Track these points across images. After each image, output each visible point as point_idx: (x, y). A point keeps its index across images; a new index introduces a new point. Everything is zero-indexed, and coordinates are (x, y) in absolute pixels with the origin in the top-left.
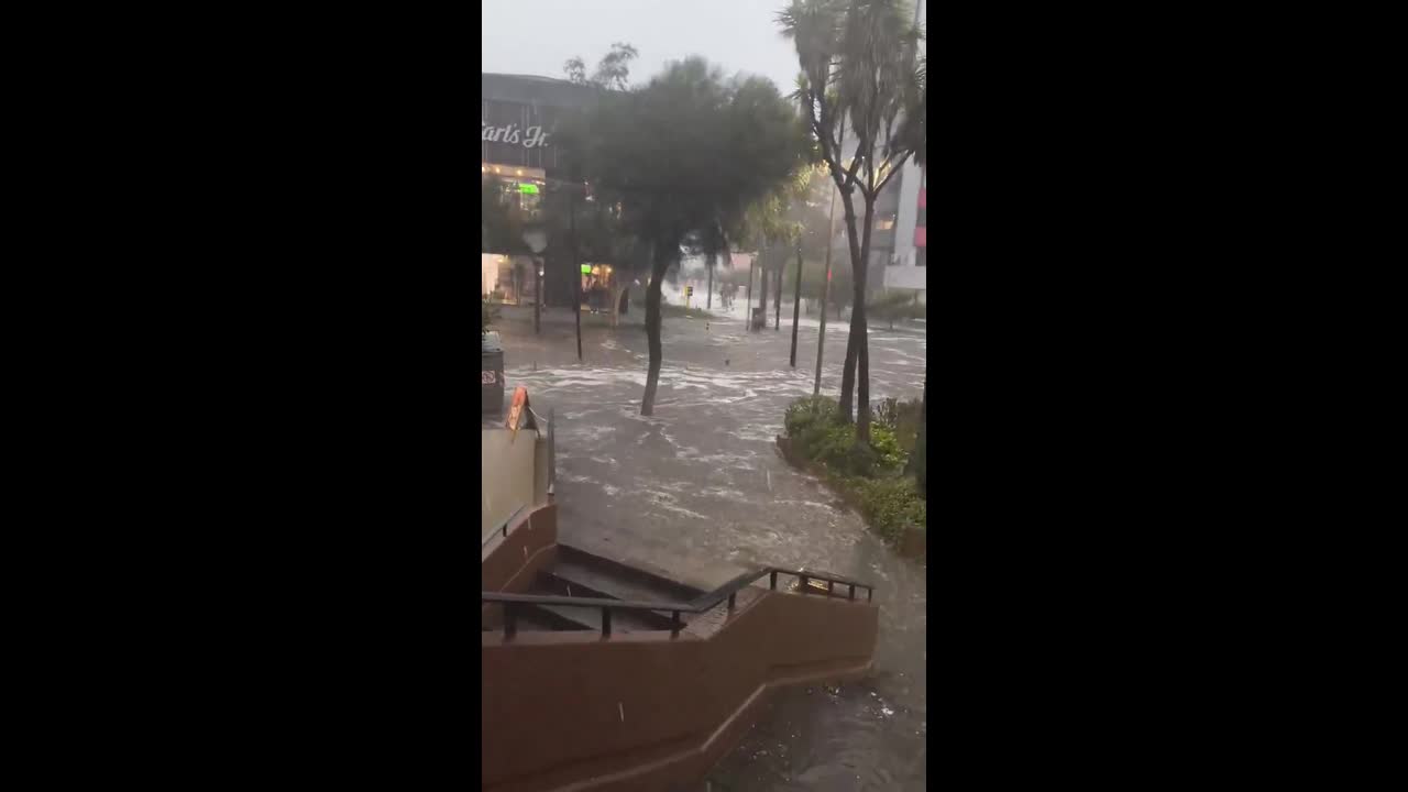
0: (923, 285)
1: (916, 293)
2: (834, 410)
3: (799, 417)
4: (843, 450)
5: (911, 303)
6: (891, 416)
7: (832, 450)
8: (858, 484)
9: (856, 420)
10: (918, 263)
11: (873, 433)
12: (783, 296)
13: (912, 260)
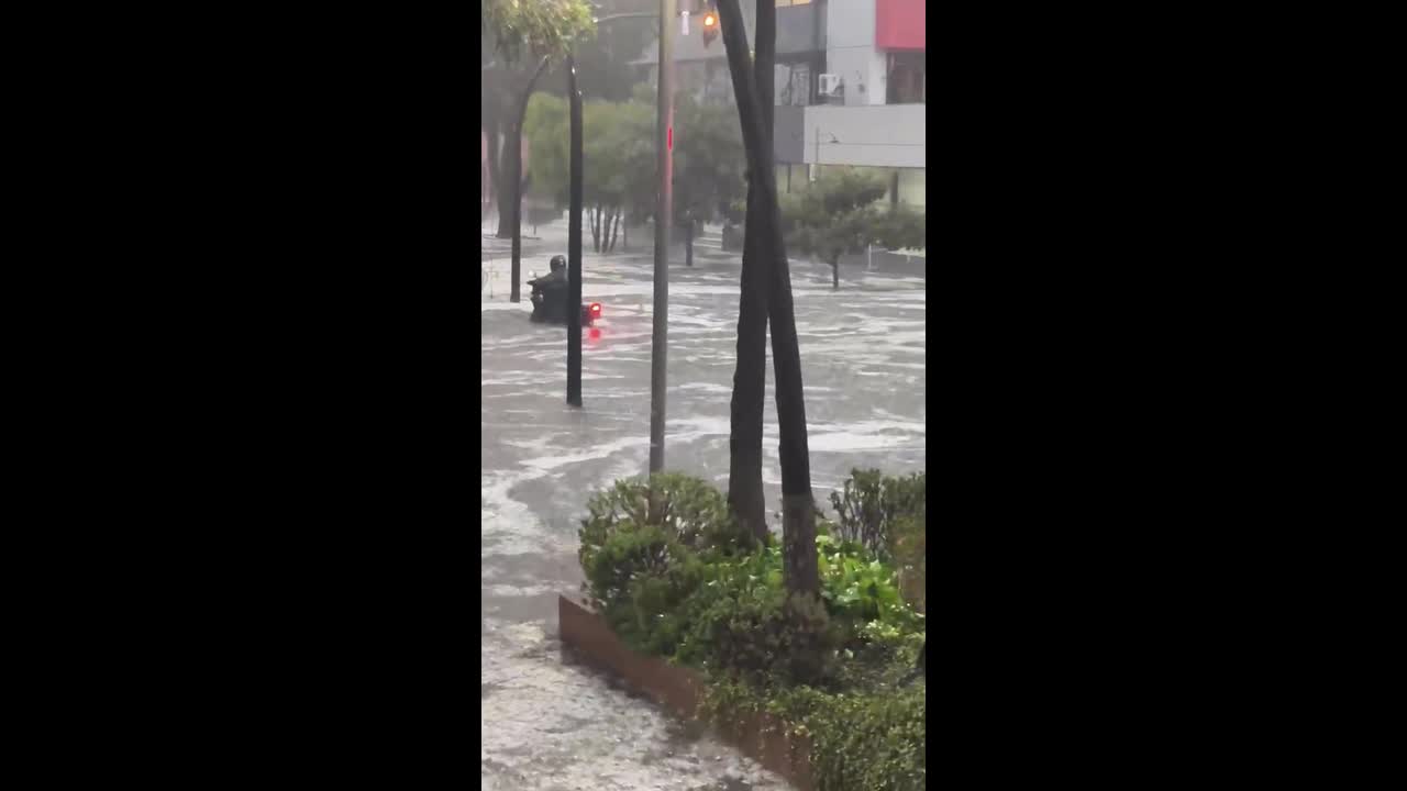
0: (916, 156)
1: (896, 177)
2: (716, 516)
3: (620, 540)
4: (755, 620)
5: (881, 206)
6: (869, 515)
7: (725, 620)
8: (801, 709)
9: (779, 537)
10: (894, 97)
11: (829, 567)
12: (526, 203)
13: (877, 91)
